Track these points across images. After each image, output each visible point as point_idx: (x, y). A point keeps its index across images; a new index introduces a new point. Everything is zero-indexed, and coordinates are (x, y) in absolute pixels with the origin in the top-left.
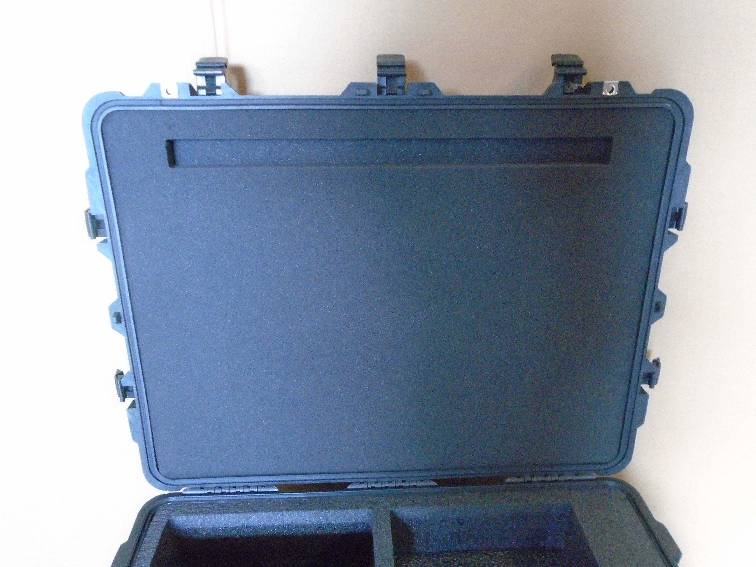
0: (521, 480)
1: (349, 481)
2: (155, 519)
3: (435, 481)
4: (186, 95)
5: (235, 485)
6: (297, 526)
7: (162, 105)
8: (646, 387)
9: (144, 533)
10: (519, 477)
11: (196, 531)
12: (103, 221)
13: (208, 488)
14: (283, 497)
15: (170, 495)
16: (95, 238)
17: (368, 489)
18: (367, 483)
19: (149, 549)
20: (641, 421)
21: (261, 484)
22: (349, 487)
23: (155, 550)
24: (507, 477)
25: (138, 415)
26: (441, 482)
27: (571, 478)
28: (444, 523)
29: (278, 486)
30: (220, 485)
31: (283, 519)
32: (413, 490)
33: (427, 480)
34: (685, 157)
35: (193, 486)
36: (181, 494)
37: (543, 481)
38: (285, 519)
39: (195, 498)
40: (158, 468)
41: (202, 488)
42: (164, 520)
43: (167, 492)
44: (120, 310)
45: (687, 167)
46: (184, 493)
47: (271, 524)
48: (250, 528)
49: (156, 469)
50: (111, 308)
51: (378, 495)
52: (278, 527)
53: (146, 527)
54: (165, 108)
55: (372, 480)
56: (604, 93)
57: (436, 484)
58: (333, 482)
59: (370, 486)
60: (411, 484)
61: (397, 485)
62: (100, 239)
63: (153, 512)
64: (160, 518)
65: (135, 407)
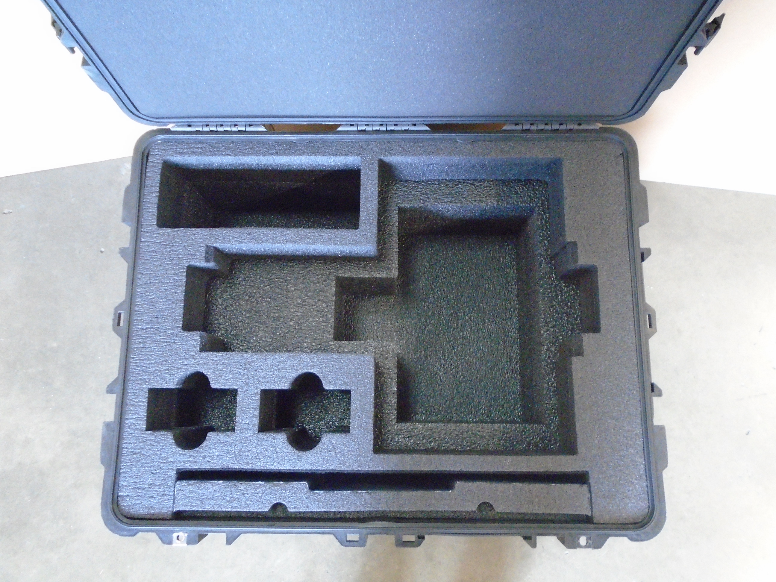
0: (519, 128)
1: (339, 123)
2: (150, 160)
3: (427, 125)
5: (222, 124)
9: (144, 175)
10: (517, 125)
13: (196, 126)
14: (272, 138)
15: (158, 131)
17: (358, 132)
18: (358, 126)
19: (152, 193)
21: (248, 123)
22: (340, 129)
23: (158, 194)
24: (504, 125)
26: (435, 128)
27: (571, 127)
30: (207, 123)
33: (419, 124)
35: (179, 124)
36: (170, 131)
39: (185, 137)
41: (190, 126)
42: (159, 161)
43: (155, 128)
46: (172, 129)
51: (367, 141)
53: (144, 168)
55: (362, 123)
57: (429, 129)
59: (360, 129)
60: (404, 128)
61: (389, 130)
63: (147, 152)
64: (155, 158)
65: (89, 65)
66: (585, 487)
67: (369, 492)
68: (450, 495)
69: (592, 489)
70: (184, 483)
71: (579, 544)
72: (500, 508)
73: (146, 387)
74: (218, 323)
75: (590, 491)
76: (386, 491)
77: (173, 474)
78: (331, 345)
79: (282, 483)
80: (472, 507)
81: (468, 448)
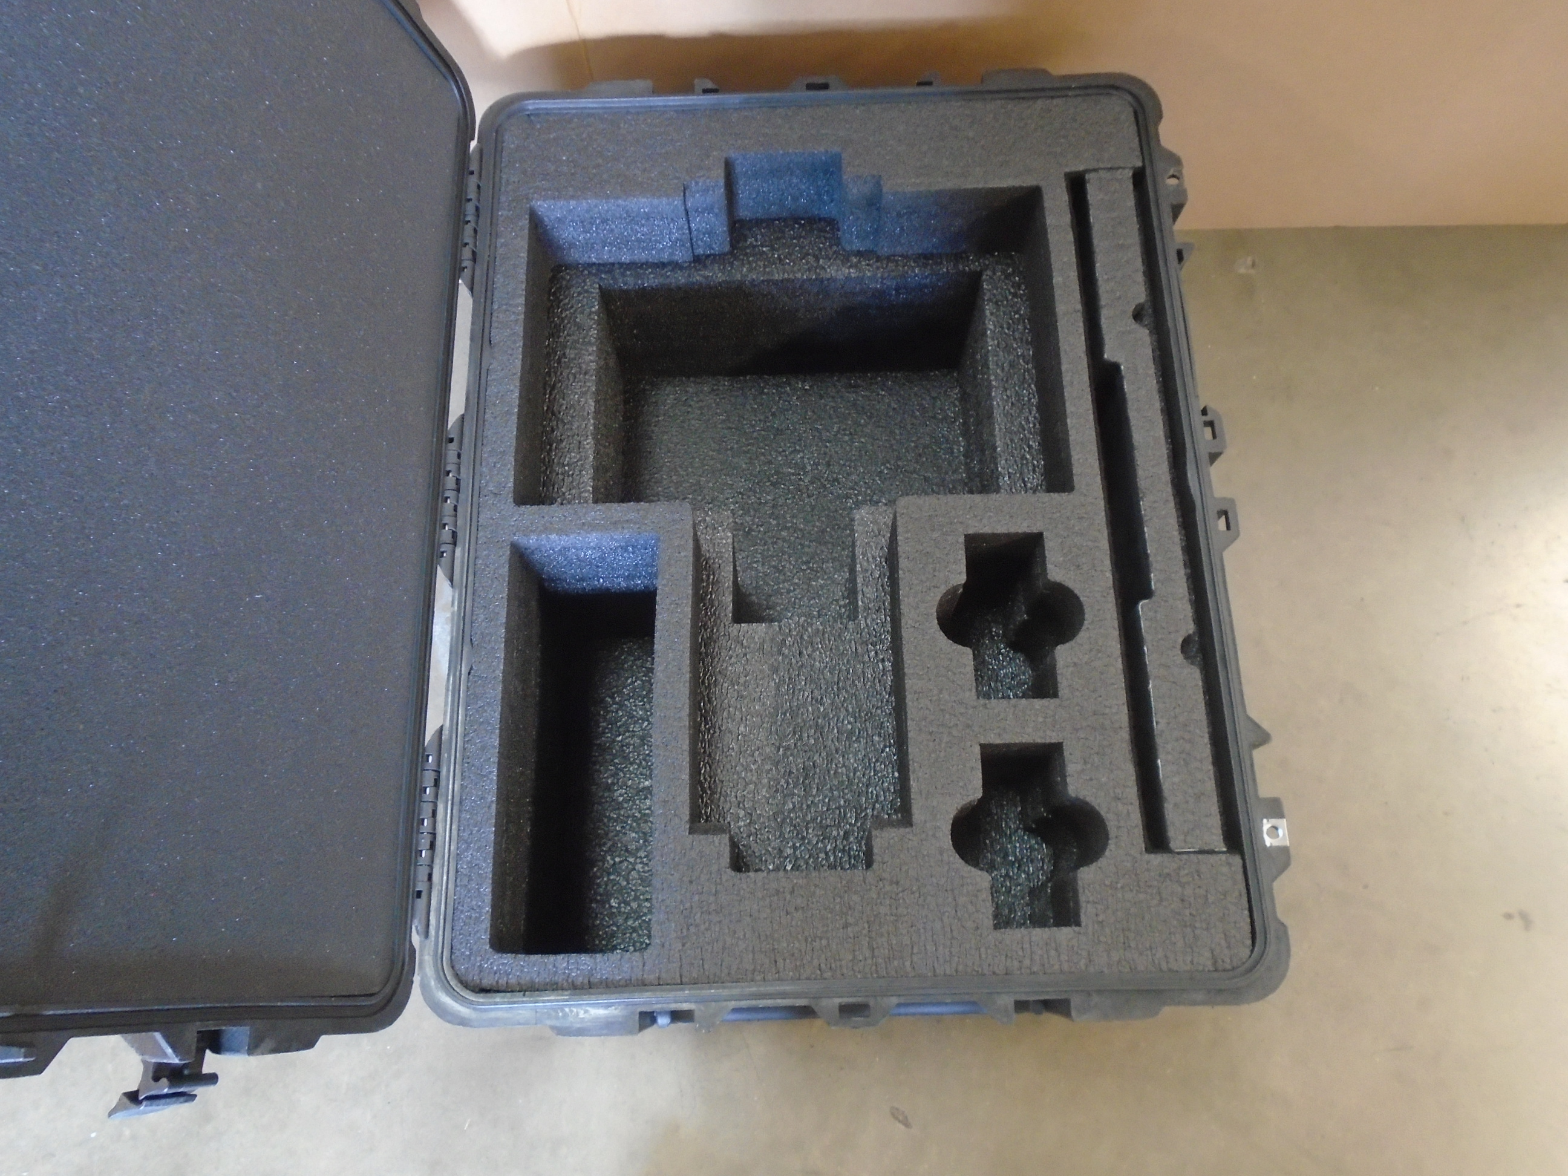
42: (496, 960)
66: (1087, 177)
67: (1141, 495)
68: (1128, 368)
69: (1090, 167)
70: (1171, 832)
71: (1178, 185)
72: (1139, 293)
73: (994, 937)
74: (834, 853)
75: (1095, 170)
76: (1137, 467)
77: (1157, 859)
78: (867, 625)
79: (1145, 648)
80: (1143, 335)
81: (1033, 386)
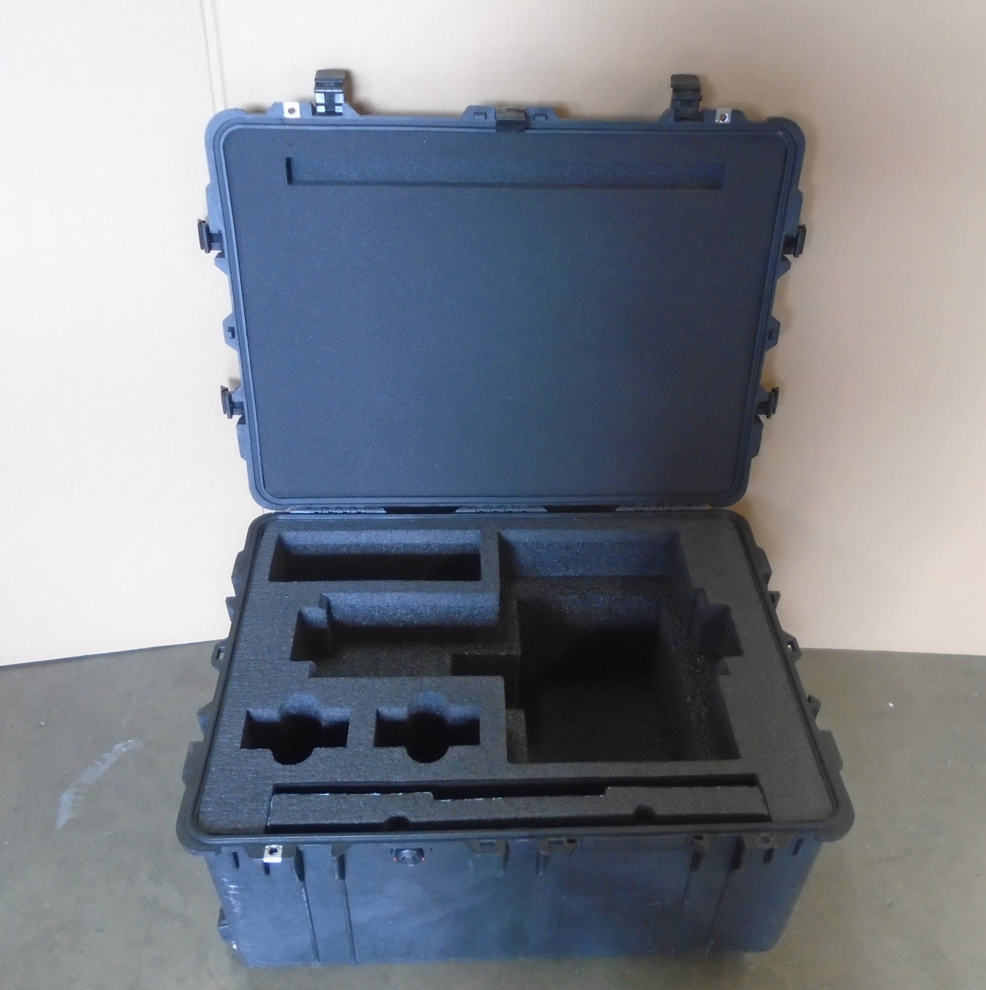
0: (632, 509)
1: (458, 505)
2: (266, 534)
3: (545, 507)
4: (309, 115)
5: (341, 506)
6: (405, 545)
7: (283, 124)
8: (763, 417)
9: (258, 545)
10: (630, 506)
11: (305, 547)
12: (220, 234)
13: (316, 509)
14: (391, 518)
15: (276, 514)
16: (209, 252)
17: (477, 513)
18: (476, 507)
20: (756, 452)
21: (368, 505)
22: (457, 511)
23: (271, 558)
24: (618, 506)
25: (247, 431)
26: (551, 509)
27: (683, 508)
28: (551, 547)
29: (385, 509)
30: (326, 506)
31: (392, 537)
32: (523, 516)
33: (536, 506)
34: (797, 185)
35: (298, 506)
36: (288, 513)
37: (655, 511)
38: (394, 538)
39: (303, 517)
40: (264, 486)
41: (309, 509)
42: (274, 536)
43: (273, 511)
44: (233, 324)
45: (800, 195)
46: (291, 512)
47: (380, 542)
48: (359, 545)
49: (263, 488)
50: (225, 322)
51: (486, 519)
52: (386, 546)
53: (259, 540)
54: (287, 127)
55: (481, 505)
56: (716, 121)
57: (546, 510)
58: (441, 505)
59: (478, 511)
60: (521, 510)
61: (506, 511)
62: (215, 253)
63: (263, 528)
64: (271, 533)
65: (245, 424)
66: (755, 788)
68: (602, 799)
69: (764, 790)
70: (282, 796)
73: (244, 709)
75: (762, 792)
77: (269, 788)
79: (401, 794)
80: (627, 811)
